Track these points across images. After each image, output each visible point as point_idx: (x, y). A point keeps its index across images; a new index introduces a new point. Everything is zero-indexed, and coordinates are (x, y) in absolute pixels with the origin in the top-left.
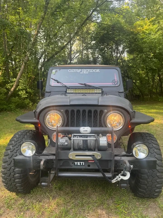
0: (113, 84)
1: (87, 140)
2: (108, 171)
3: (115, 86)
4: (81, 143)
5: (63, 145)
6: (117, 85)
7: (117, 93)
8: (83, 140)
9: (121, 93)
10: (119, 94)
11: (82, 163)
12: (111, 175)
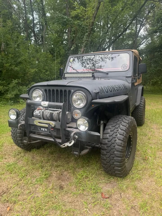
0: (122, 69)
1: (53, 113)
2: (60, 138)
3: (124, 70)
4: (48, 115)
5: (37, 115)
6: (126, 70)
7: (125, 78)
8: (51, 113)
9: (128, 78)
10: (127, 78)
11: (45, 129)
12: (61, 142)
